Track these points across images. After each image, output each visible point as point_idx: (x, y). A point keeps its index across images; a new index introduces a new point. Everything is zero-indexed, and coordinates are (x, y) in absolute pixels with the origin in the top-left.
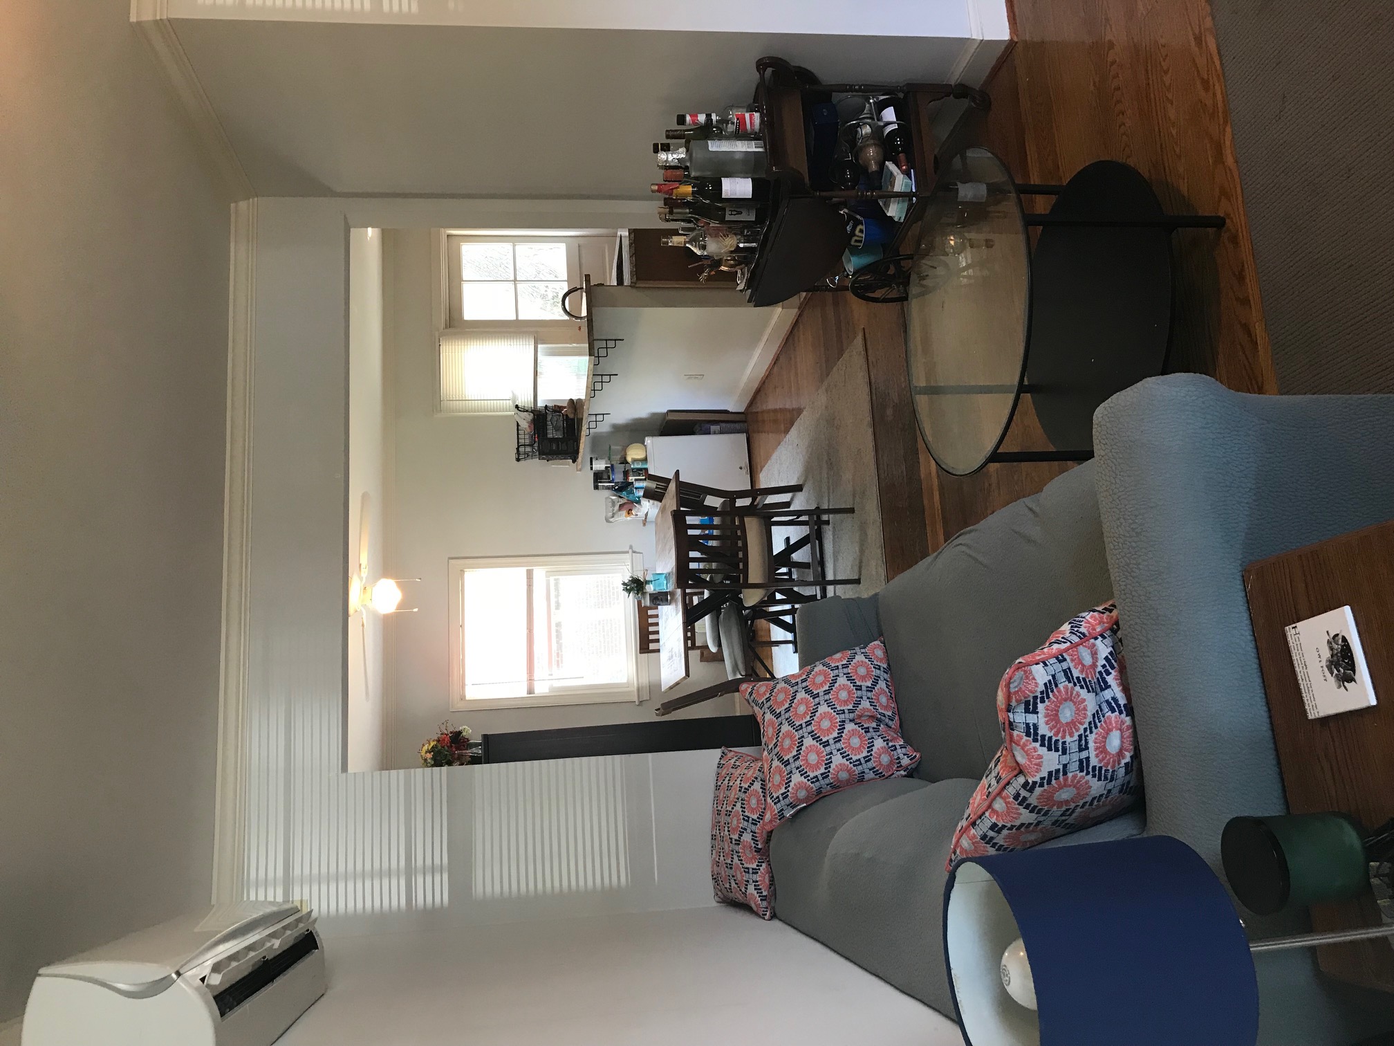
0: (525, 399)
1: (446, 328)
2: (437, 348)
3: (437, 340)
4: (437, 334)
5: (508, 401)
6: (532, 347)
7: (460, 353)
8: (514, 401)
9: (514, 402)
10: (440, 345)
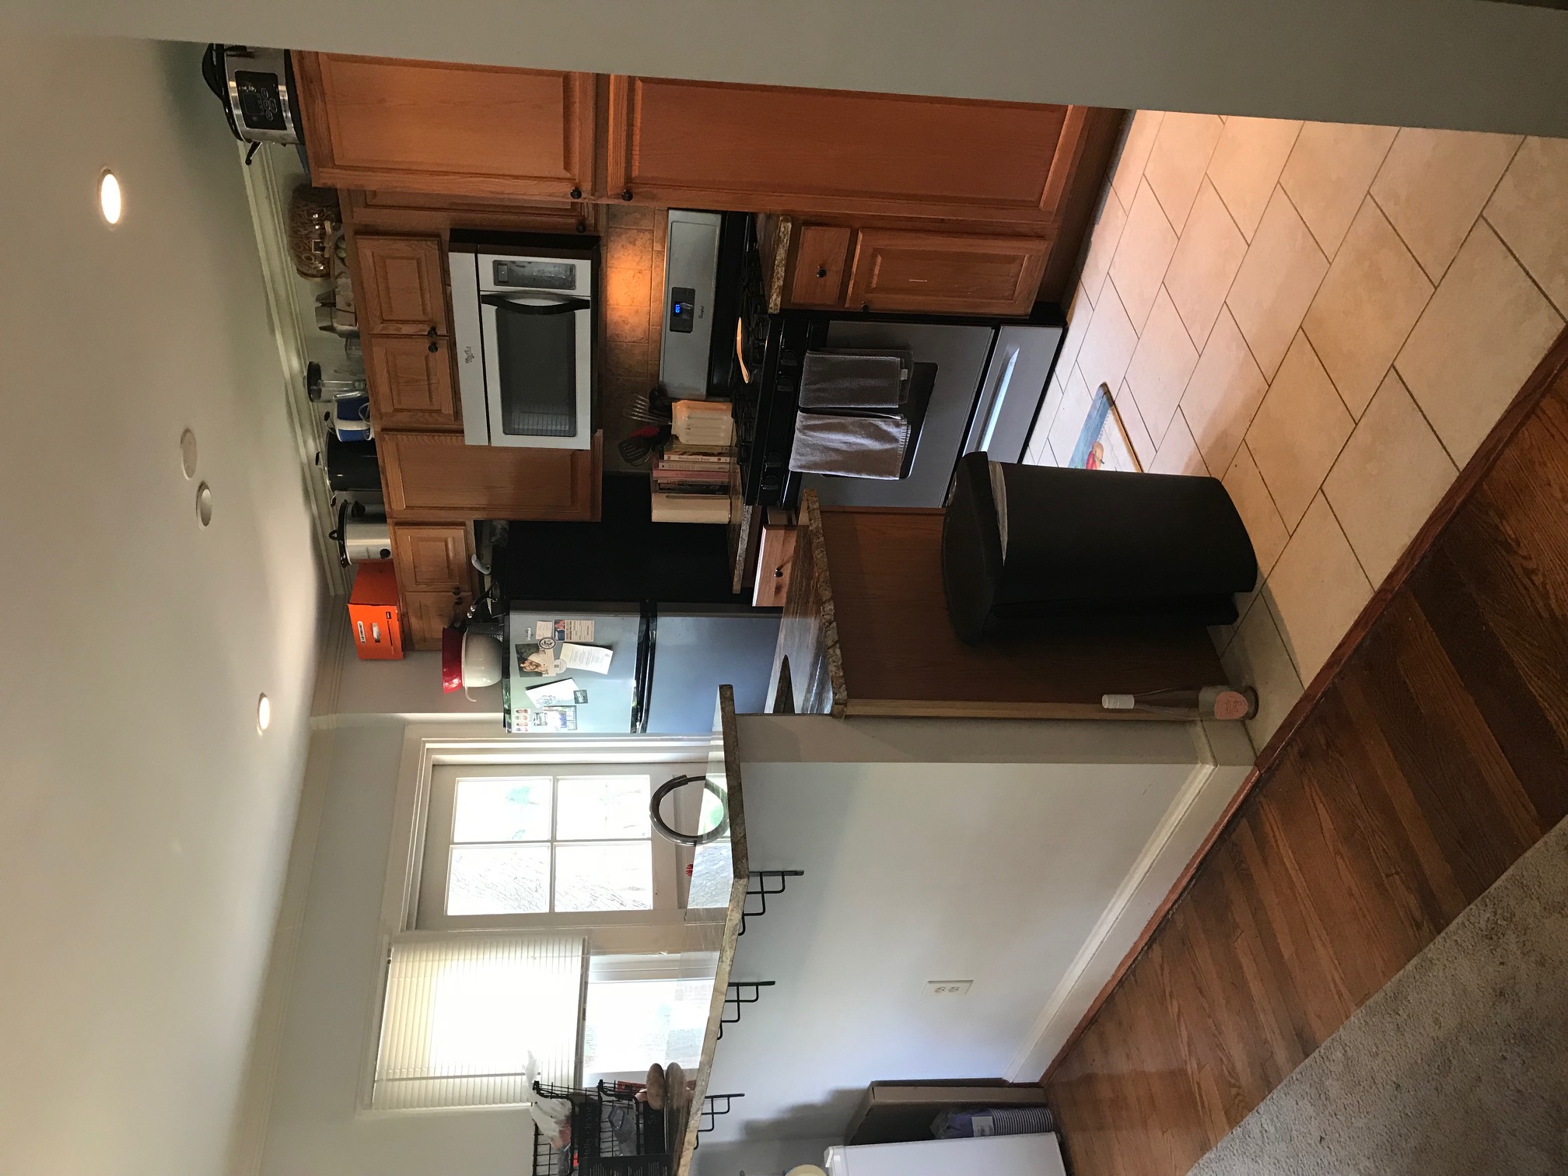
0: (556, 1071)
1: (408, 927)
2: (383, 964)
3: (385, 952)
4: (386, 938)
5: (518, 1078)
6: (577, 962)
7: (428, 979)
8: (530, 1075)
9: (530, 1077)
10: (389, 962)
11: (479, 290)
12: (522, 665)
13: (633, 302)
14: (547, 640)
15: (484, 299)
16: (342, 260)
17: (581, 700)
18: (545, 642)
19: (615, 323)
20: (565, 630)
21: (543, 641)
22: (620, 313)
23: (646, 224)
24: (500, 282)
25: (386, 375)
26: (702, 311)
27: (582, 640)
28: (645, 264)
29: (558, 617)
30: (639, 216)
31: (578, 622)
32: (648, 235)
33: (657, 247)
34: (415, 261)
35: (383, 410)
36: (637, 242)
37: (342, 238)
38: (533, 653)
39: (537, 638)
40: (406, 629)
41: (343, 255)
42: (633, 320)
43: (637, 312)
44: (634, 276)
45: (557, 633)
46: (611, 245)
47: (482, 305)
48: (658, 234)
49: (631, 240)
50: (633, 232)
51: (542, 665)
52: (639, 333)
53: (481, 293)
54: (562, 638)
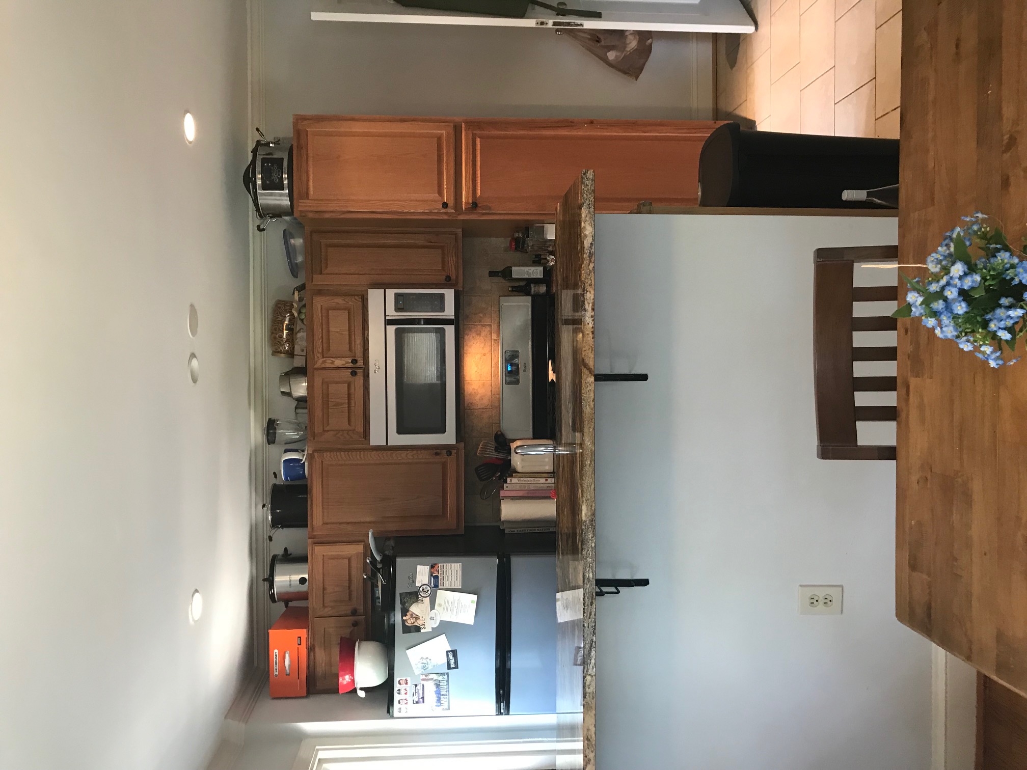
11: (385, 316)
12: (404, 618)
13: (481, 377)
14: (424, 587)
15: (389, 322)
16: (302, 320)
17: (453, 665)
18: (423, 589)
19: (470, 394)
20: (439, 575)
21: (421, 589)
22: (473, 387)
23: (487, 321)
24: (399, 309)
25: (320, 401)
26: (525, 367)
27: (453, 587)
28: (487, 350)
29: (433, 560)
30: (482, 315)
31: (449, 565)
32: (488, 328)
33: (494, 336)
34: (347, 311)
35: (316, 432)
36: (482, 334)
37: (304, 306)
38: (414, 603)
39: (418, 584)
40: (312, 663)
41: (303, 317)
42: (481, 391)
43: (483, 385)
44: (481, 358)
45: (432, 579)
46: (466, 337)
47: (387, 326)
48: (494, 327)
49: (479, 332)
50: (479, 327)
51: (421, 618)
52: (486, 401)
53: (387, 318)
54: (436, 586)
